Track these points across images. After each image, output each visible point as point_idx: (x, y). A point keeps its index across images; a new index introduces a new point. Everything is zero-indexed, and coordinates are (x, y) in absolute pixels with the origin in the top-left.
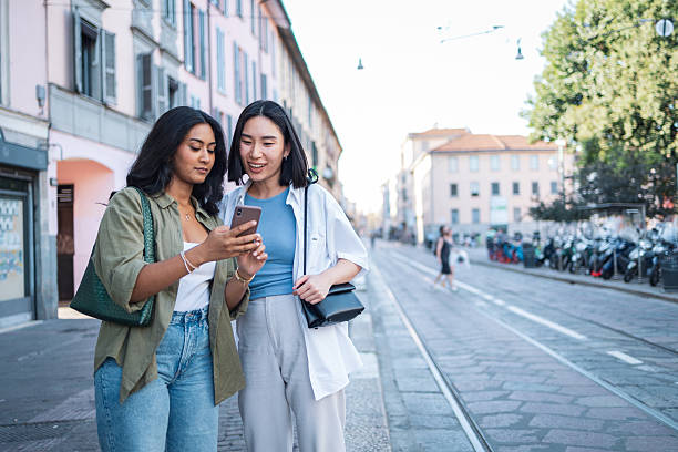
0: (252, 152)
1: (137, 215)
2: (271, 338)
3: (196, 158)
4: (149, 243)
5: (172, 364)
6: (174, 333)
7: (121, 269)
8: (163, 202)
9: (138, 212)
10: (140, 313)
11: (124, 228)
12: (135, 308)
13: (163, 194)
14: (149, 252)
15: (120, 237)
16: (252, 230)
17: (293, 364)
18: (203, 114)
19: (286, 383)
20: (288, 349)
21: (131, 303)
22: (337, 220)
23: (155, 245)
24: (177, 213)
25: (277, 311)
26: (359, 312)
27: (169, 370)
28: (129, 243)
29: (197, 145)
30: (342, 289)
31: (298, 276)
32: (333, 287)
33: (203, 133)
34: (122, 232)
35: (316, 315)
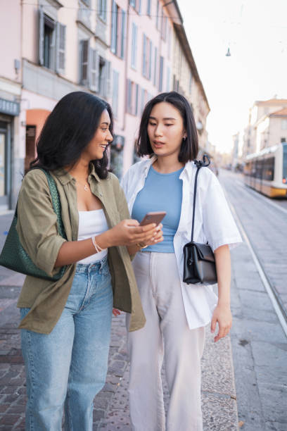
6: (80, 280)
19: (161, 319)
27: (75, 305)
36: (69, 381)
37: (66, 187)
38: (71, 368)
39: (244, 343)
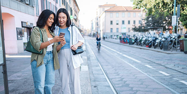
0: (61, 20)
1: (39, 33)
2: (65, 57)
3: (51, 21)
4: (41, 38)
5: (46, 61)
6: (47, 55)
7: (37, 43)
8: (43, 29)
10: (41, 52)
11: (37, 35)
12: (40, 51)
13: (43, 28)
14: (42, 40)
15: (36, 37)
16: (63, 37)
17: (70, 62)
18: (52, 12)
19: (68, 66)
20: (69, 59)
21: (40, 50)
22: (78, 34)
23: (42, 38)
24: (46, 32)
25: (66, 52)
26: (83, 52)
27: (46, 62)
29: (51, 18)
30: (80, 47)
31: (71, 45)
32: (78, 47)
33: (52, 16)
34: (36, 36)
35: (75, 53)
36: (45, 84)
37: (44, 32)
38: (45, 81)
39: (95, 87)
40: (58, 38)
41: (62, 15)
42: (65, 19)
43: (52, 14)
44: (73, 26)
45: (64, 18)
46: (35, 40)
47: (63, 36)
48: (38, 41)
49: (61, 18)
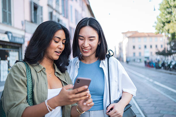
0: (84, 44)
1: (23, 78)
4: (30, 92)
7: (13, 111)
8: (38, 69)
9: (24, 76)
11: (15, 85)
13: (38, 65)
15: (14, 91)
23: (33, 93)
24: (45, 74)
28: (18, 94)
29: (57, 40)
33: (60, 34)
34: (15, 88)
40: (69, 94)
41: (88, 31)
42: (95, 43)
43: (59, 29)
44: (110, 56)
45: (91, 40)
46: (10, 101)
47: (86, 87)
48: (17, 103)
49: (84, 39)
